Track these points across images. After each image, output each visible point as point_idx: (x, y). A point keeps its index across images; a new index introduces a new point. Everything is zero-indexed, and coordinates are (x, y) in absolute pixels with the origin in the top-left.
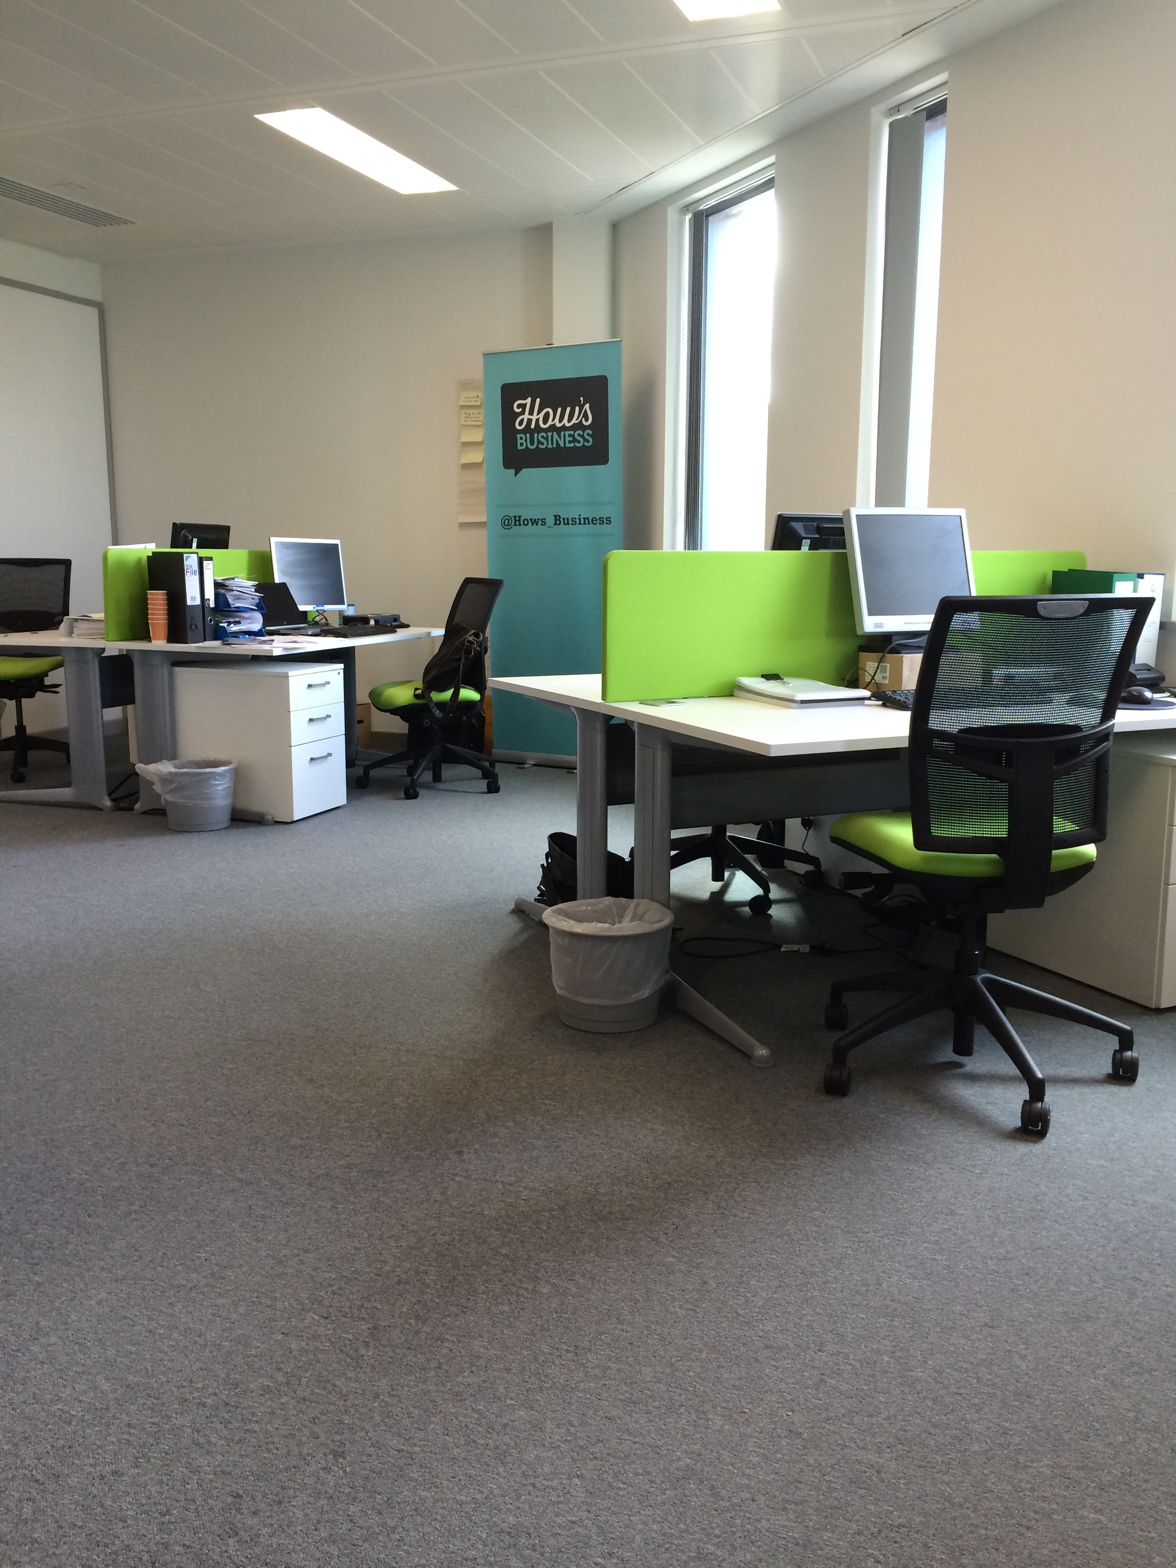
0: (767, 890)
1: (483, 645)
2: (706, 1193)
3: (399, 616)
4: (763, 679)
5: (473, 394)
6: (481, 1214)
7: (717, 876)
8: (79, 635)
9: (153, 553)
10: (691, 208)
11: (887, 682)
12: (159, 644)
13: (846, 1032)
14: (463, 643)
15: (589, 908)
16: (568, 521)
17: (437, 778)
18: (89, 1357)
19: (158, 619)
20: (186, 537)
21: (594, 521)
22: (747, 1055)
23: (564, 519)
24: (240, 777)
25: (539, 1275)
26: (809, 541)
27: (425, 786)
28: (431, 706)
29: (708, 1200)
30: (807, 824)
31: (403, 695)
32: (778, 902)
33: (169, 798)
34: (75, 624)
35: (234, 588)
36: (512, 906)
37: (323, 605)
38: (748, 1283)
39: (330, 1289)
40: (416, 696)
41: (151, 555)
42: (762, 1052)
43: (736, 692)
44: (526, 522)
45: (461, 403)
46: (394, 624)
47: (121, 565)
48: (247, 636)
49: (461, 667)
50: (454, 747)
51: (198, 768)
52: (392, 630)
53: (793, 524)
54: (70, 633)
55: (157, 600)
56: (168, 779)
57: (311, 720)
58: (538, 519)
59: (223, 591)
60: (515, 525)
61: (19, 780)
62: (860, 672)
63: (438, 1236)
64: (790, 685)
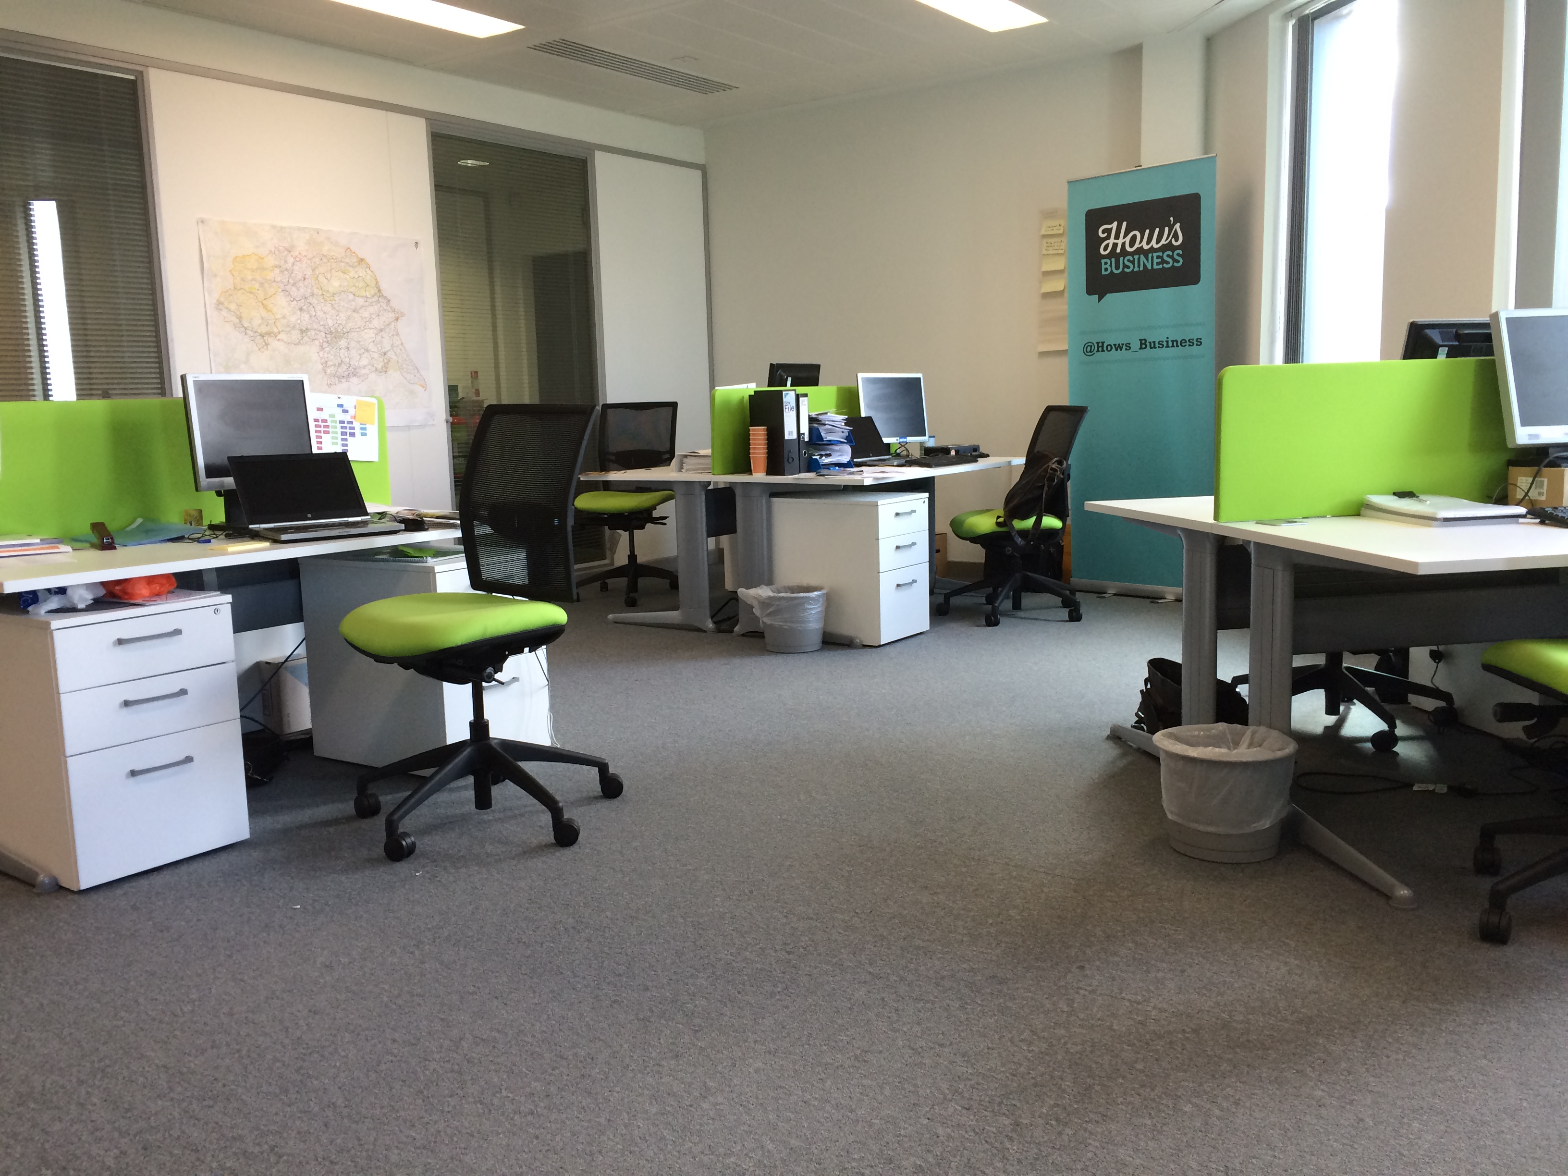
0: (1392, 726)
1: (1066, 473)
2: (1353, 1031)
3: (978, 446)
4: (1395, 498)
5: (1057, 223)
6: (1110, 1028)
7: (1332, 709)
8: (687, 470)
9: (755, 392)
10: (1294, 13)
11: (1543, 498)
12: (759, 476)
13: (1499, 878)
14: (1046, 471)
15: (1202, 733)
16: (1154, 345)
17: (1017, 606)
18: (753, 1119)
19: (758, 453)
20: (781, 376)
21: (1183, 343)
22: (1386, 895)
23: (1150, 343)
24: (831, 602)
25: (1179, 1094)
26: (1447, 348)
27: (1006, 614)
28: (1013, 534)
29: (1355, 1038)
30: (1436, 656)
31: (985, 523)
32: (1405, 739)
33: (767, 620)
34: (685, 460)
35: (827, 423)
36: (1108, 732)
37: (905, 437)
38: (1409, 1125)
39: (969, 1083)
40: (998, 524)
41: (753, 394)
42: (1404, 892)
43: (1363, 511)
44: (1110, 348)
45: (1043, 232)
46: (974, 454)
47: (726, 403)
48: (837, 468)
49: (1044, 495)
50: (1035, 575)
51: (793, 593)
52: (974, 459)
53: (1428, 331)
54: (680, 468)
55: (759, 435)
56: (765, 603)
57: (898, 547)
58: (1123, 344)
59: (816, 425)
60: (1098, 351)
61: (632, 604)
62: (1510, 487)
63: (1069, 1046)
64: (1428, 502)
